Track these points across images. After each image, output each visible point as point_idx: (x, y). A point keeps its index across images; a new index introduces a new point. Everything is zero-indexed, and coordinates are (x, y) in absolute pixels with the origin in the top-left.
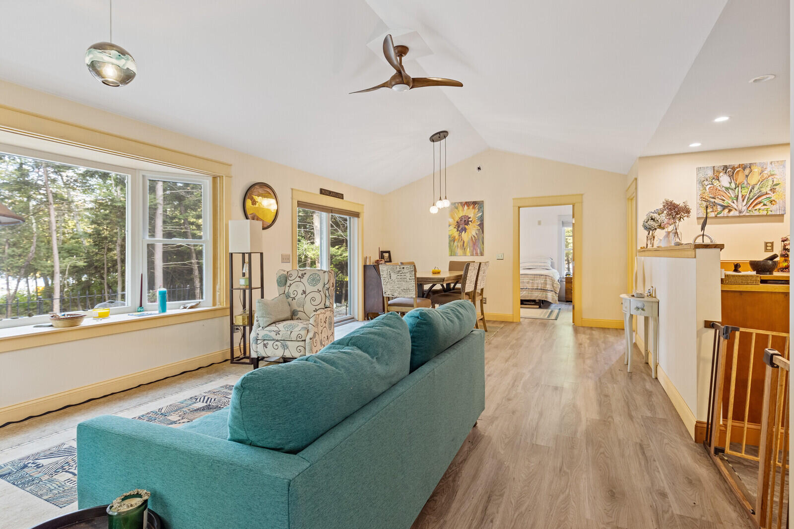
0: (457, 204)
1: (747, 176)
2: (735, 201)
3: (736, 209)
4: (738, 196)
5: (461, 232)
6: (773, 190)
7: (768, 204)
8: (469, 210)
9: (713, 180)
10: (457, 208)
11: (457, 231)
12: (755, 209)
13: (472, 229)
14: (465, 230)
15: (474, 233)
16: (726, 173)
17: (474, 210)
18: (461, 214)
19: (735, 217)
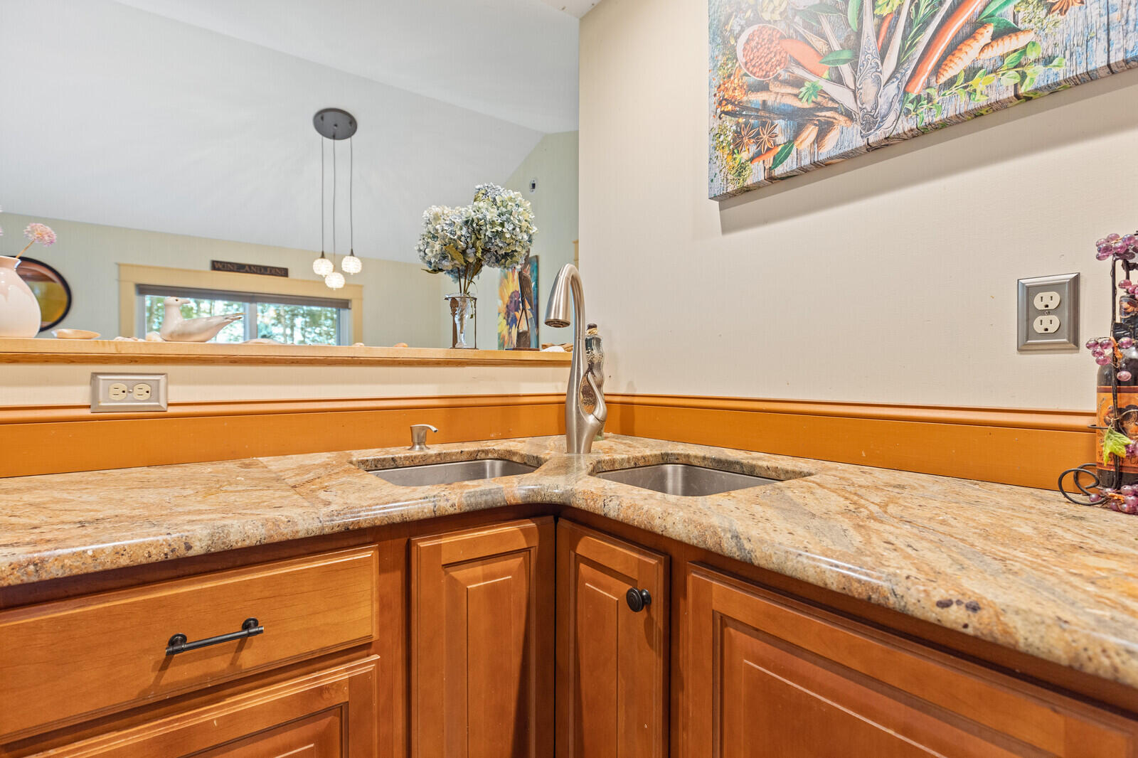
2: (846, 70)
3: (849, 115)
4: (859, 34)
5: (511, 326)
10: (506, 277)
12: (942, 80)
18: (511, 288)
19: (850, 157)
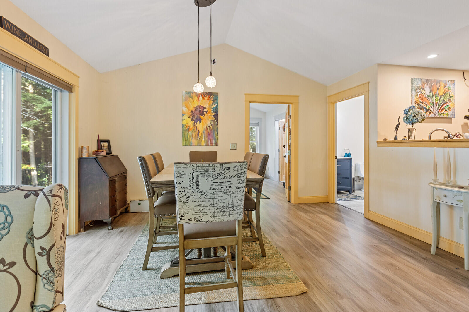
0: (191, 94)
1: (438, 89)
2: (432, 106)
3: (433, 112)
4: (434, 102)
5: (196, 122)
6: (449, 100)
7: (447, 110)
8: (204, 101)
9: (422, 89)
10: (191, 97)
11: (192, 120)
12: (441, 113)
13: (207, 120)
14: (200, 120)
15: (209, 124)
16: (428, 84)
17: (209, 101)
18: (196, 104)
19: (432, 118)
